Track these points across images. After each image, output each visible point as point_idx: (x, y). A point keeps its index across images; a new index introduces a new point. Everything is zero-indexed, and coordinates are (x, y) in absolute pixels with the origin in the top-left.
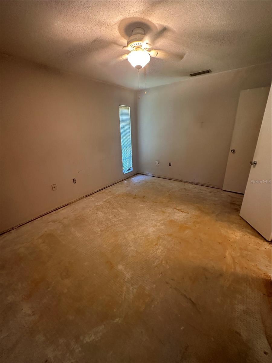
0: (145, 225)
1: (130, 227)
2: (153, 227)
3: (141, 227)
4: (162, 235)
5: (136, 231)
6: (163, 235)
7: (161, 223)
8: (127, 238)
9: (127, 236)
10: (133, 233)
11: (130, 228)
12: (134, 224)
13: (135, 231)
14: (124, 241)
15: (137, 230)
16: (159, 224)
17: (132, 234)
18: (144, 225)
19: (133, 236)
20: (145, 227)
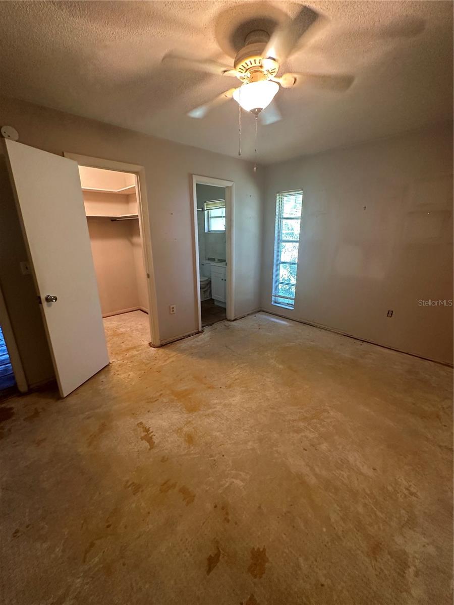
0: (244, 410)
1: (274, 411)
2: (230, 404)
3: (253, 407)
4: (224, 389)
5: (262, 401)
6: (222, 389)
7: (214, 410)
8: (276, 392)
9: (277, 396)
10: (268, 400)
11: (273, 408)
12: (265, 416)
13: (264, 401)
14: (280, 389)
15: (260, 403)
16: (218, 407)
17: (269, 398)
18: (247, 410)
19: (268, 394)
20: (246, 406)
